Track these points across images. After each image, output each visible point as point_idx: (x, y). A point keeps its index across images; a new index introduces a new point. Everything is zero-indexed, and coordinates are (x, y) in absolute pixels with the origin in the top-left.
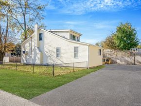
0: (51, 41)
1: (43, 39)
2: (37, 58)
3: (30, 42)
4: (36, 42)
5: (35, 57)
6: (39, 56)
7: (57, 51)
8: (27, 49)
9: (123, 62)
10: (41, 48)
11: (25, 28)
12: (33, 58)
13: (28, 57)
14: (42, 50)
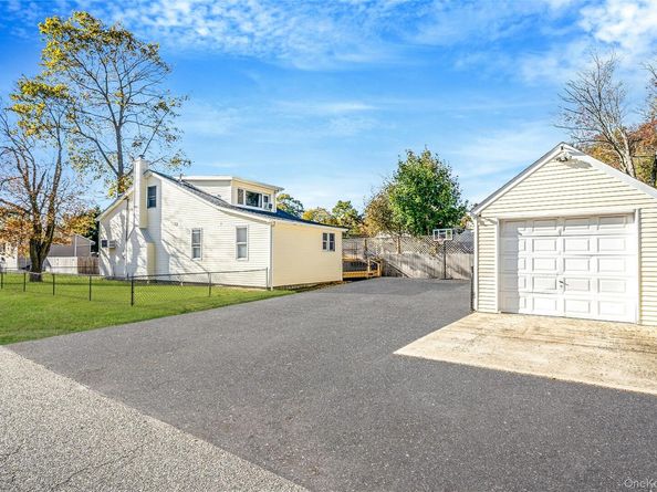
0: (180, 211)
1: (157, 202)
2: (140, 262)
3: (124, 212)
4: (137, 211)
5: (134, 259)
6: (144, 253)
7: (194, 241)
8: (116, 235)
9: (419, 272)
10: (153, 231)
11: (121, 167)
12: (129, 261)
13: (117, 259)
14: (155, 237)
